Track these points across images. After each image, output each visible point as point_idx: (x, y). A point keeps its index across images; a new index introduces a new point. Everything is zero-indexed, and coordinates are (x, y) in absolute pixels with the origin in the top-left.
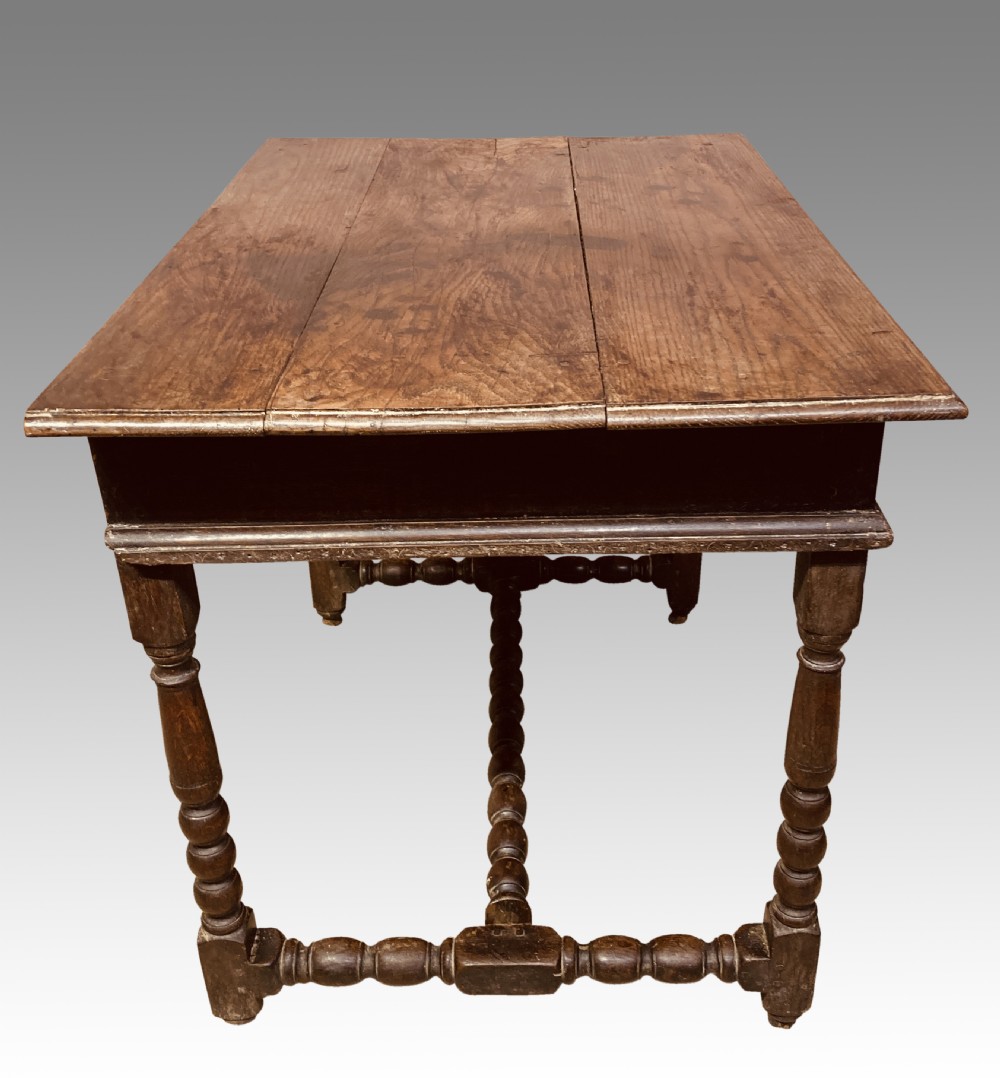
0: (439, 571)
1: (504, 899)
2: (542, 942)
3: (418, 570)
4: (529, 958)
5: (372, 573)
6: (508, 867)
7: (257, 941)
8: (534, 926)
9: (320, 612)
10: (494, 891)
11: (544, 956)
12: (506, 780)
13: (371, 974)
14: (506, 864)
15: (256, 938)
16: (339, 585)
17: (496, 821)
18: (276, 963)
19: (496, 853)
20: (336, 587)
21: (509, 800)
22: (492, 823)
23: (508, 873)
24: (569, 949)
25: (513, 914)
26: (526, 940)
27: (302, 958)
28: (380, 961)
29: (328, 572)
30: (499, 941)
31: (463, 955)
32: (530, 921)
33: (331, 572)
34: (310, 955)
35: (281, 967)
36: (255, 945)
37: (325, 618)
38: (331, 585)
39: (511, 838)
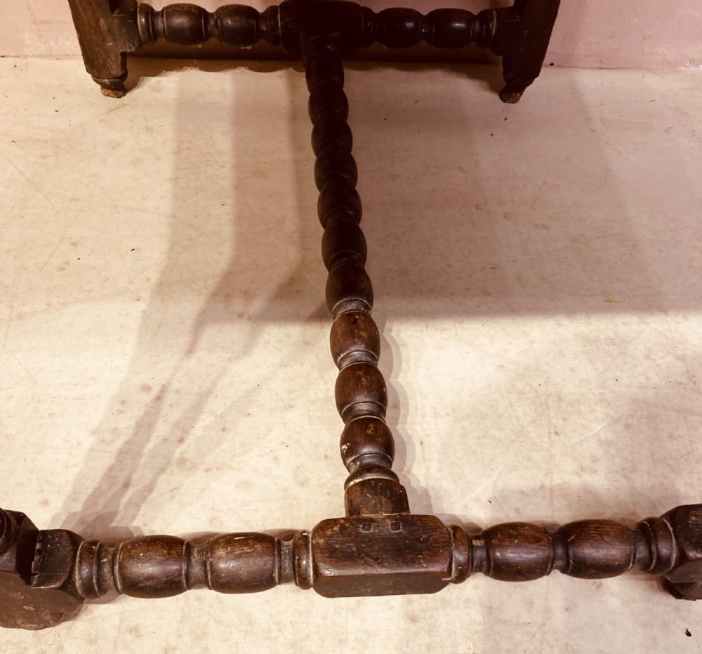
0: (238, 24)
1: (369, 477)
2: (426, 541)
3: (212, 23)
4: (412, 562)
5: (153, 25)
6: (369, 432)
7: (40, 551)
8: (413, 516)
9: (97, 78)
10: (354, 461)
11: (432, 558)
12: (351, 307)
13: (203, 583)
14: (367, 427)
15: (38, 546)
16: (114, 40)
17: (345, 364)
18: (70, 581)
19: (350, 409)
20: (111, 44)
21: (360, 337)
22: (339, 367)
23: (370, 440)
24: (462, 548)
25: (384, 500)
26: (406, 538)
27: (106, 570)
28: (213, 571)
29: (97, 21)
30: (371, 540)
31: (325, 562)
32: (407, 509)
33: (102, 22)
34: (117, 567)
35: (78, 584)
36: (37, 558)
37: (104, 86)
38: (104, 40)
39: (369, 390)
